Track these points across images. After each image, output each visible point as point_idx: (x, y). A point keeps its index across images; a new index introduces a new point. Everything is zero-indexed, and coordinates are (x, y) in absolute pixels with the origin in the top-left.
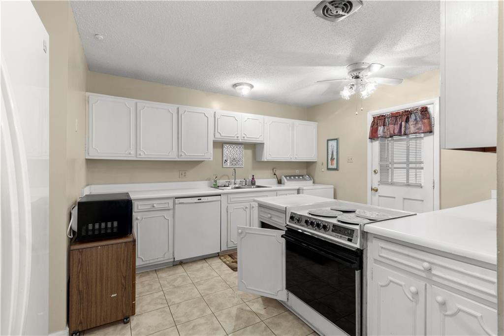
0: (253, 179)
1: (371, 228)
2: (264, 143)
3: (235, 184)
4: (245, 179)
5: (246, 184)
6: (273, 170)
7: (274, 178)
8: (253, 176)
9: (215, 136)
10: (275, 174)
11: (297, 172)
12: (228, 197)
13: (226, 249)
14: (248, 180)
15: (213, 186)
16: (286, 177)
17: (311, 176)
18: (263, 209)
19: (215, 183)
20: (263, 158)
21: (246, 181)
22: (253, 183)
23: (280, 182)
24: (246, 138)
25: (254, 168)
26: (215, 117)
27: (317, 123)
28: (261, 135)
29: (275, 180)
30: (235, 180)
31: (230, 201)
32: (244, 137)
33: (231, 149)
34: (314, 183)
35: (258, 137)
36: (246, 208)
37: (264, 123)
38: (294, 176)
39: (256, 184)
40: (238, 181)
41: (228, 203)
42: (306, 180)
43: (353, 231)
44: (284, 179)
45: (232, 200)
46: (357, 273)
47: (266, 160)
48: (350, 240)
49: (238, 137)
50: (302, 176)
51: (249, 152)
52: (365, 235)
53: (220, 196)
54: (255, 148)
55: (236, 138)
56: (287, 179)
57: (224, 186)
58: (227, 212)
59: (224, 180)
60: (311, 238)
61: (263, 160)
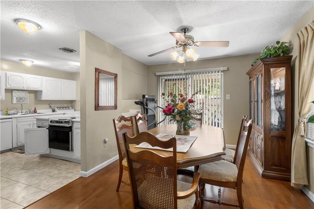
0: (35, 109)
1: (73, 120)
2: (42, 91)
3: (22, 113)
4: (29, 110)
5: (30, 113)
6: (49, 105)
7: (50, 109)
8: (35, 108)
9: (6, 86)
10: (50, 107)
11: (65, 105)
12: (17, 119)
13: (16, 146)
14: (31, 111)
15: (5, 114)
16: (57, 108)
17: (73, 107)
18: (38, 121)
19: (6, 113)
20: (42, 98)
21: (30, 111)
22: (35, 112)
23: (54, 111)
24: (29, 88)
25: (35, 104)
26: (6, 76)
27: (76, 81)
28: (40, 87)
29: (51, 110)
30: (22, 110)
31: (19, 121)
32: (28, 87)
33: (18, 93)
34: (75, 110)
35: (38, 87)
36: (30, 124)
37: (42, 80)
38: (63, 108)
39: (37, 112)
40: (24, 111)
41: (17, 122)
42: (70, 109)
43: (70, 121)
44: (56, 110)
45: (20, 121)
46: (70, 133)
47: (43, 99)
48: (68, 124)
49: (24, 87)
50: (68, 107)
51: (32, 95)
52: (73, 122)
53: (11, 119)
54: (36, 93)
55: (22, 88)
56: (58, 109)
57: (14, 114)
58: (17, 127)
59: (13, 110)
60: (58, 127)
61: (42, 99)
